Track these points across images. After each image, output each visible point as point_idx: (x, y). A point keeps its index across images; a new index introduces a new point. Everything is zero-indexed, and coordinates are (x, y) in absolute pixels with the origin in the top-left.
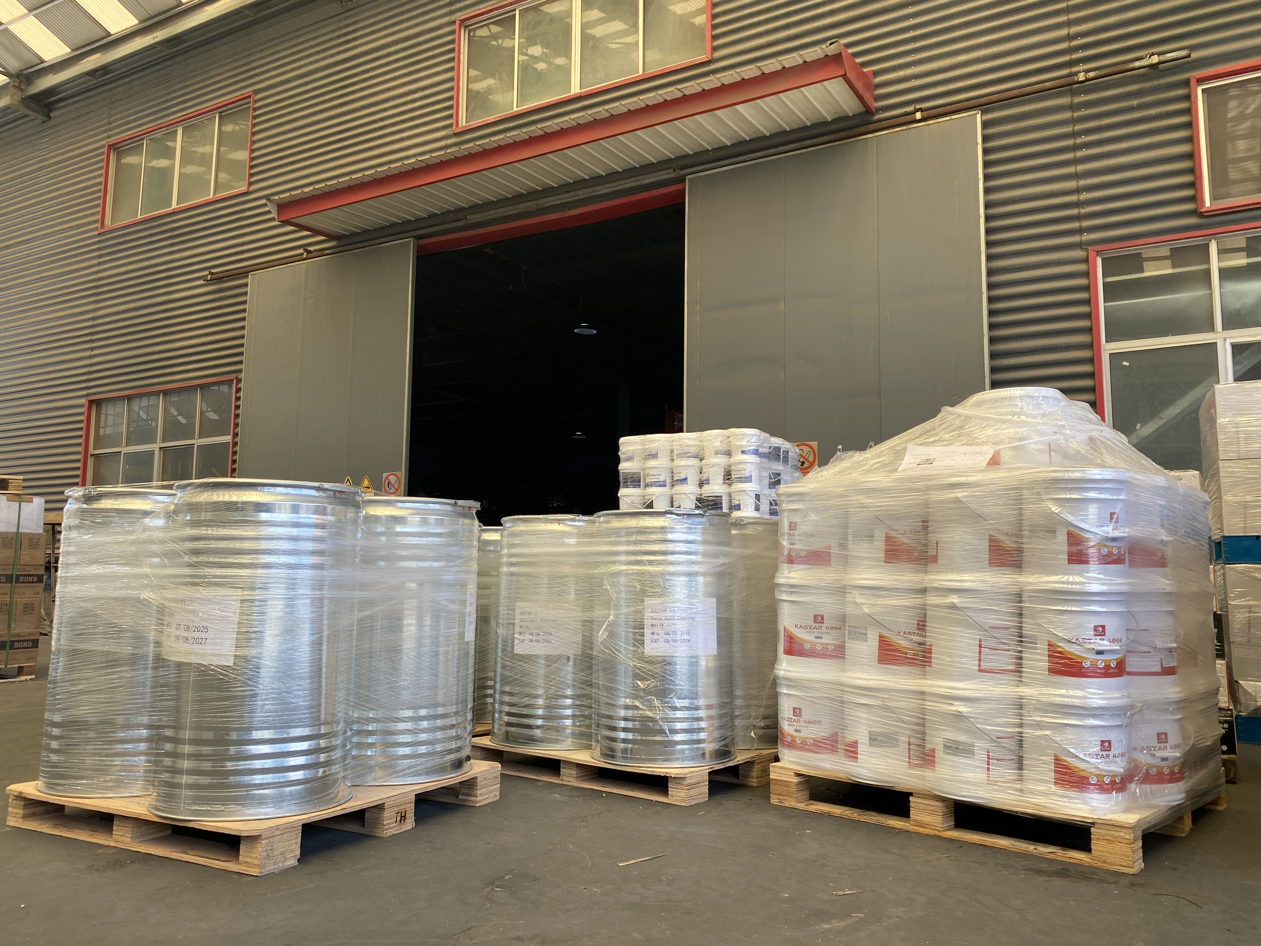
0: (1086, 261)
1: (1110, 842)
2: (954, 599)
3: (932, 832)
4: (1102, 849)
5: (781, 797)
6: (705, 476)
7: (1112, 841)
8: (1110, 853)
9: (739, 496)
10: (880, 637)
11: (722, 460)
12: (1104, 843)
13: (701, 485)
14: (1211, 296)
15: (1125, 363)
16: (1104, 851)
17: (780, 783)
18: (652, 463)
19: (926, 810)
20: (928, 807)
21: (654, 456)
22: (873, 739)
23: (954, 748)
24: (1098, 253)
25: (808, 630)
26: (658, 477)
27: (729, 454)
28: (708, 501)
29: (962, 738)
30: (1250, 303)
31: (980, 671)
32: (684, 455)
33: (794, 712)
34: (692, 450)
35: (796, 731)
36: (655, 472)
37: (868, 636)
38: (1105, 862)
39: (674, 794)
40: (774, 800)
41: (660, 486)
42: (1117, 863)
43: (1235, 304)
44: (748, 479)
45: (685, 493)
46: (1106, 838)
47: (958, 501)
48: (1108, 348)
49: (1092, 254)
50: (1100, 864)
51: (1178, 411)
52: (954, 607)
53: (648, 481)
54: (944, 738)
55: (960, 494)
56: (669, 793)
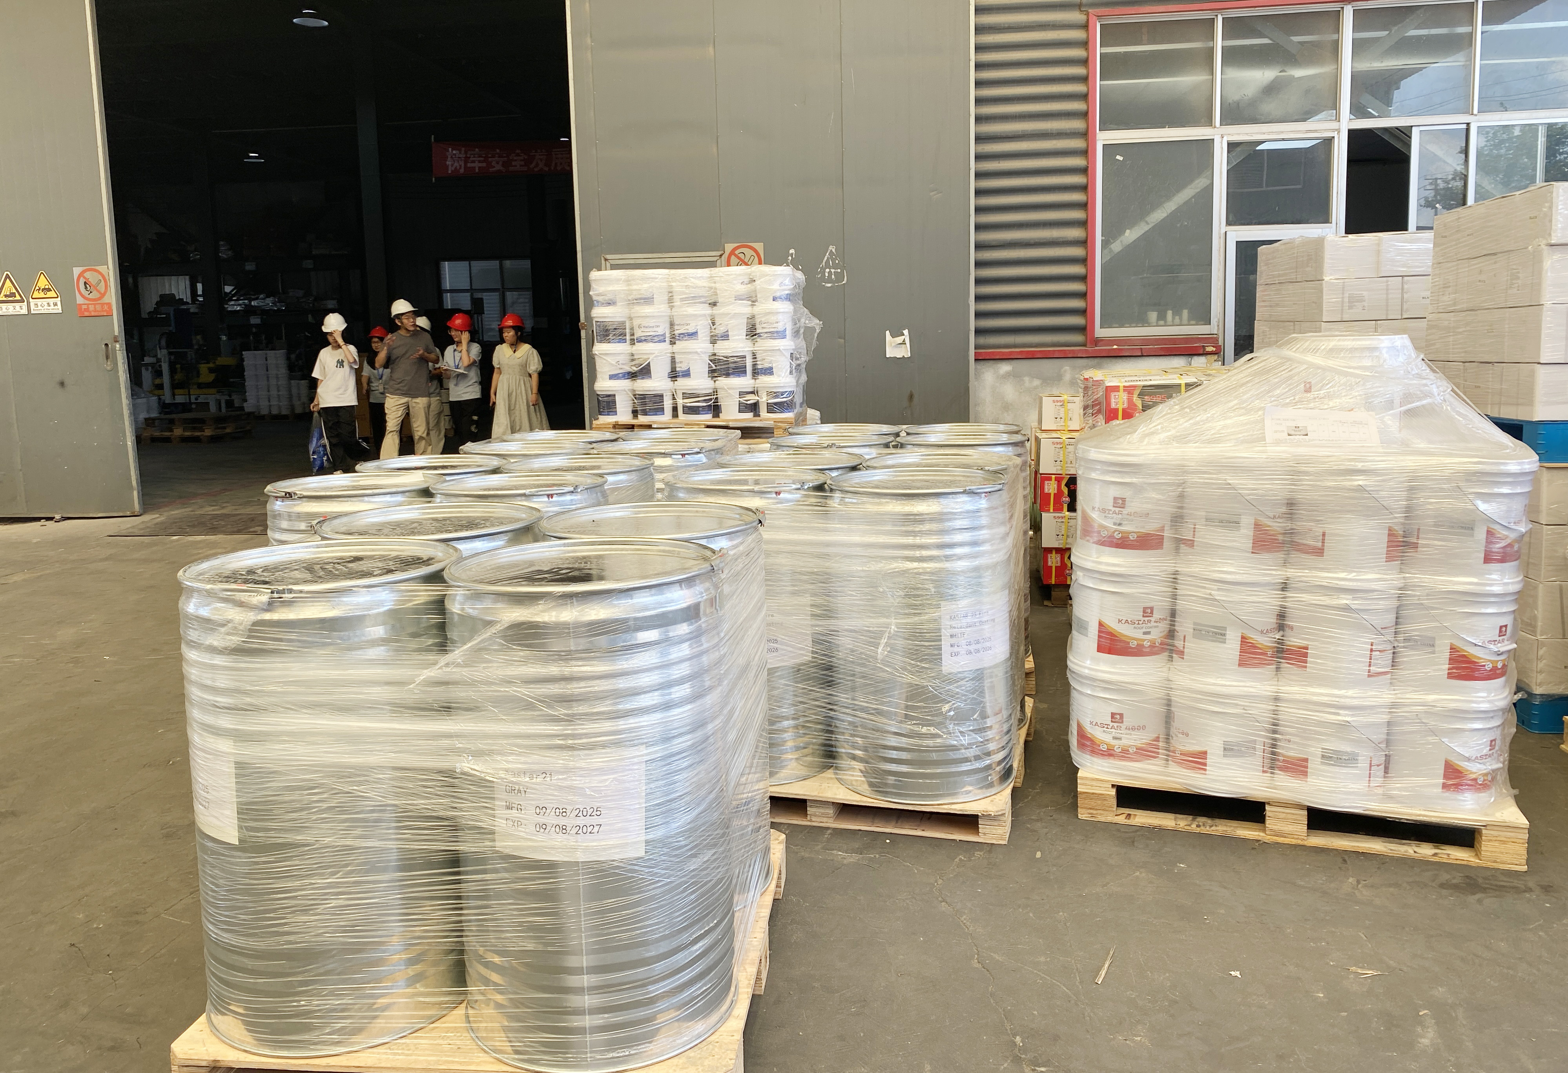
0: (1085, 26)
1: (1504, 842)
2: (1345, 600)
3: (1294, 842)
4: (1494, 850)
5: (1094, 812)
6: (720, 330)
7: (1505, 841)
8: (1502, 853)
9: (771, 356)
10: (1243, 637)
11: (744, 309)
12: (1496, 844)
13: (713, 342)
14: (1212, 82)
15: (1119, 157)
16: (1495, 852)
17: (1092, 796)
18: (647, 310)
19: (1288, 819)
20: (1289, 816)
21: (648, 300)
22: (1228, 750)
23: (1331, 758)
24: (1099, 17)
25: (1136, 625)
26: (655, 329)
27: (753, 300)
28: (727, 362)
29: (1346, 747)
30: (1250, 95)
31: (1369, 676)
32: (693, 299)
33: (1112, 717)
34: (702, 292)
35: (1115, 738)
36: (651, 322)
37: (1227, 637)
38: (1495, 862)
39: (987, 831)
40: (1083, 815)
41: (660, 341)
42: (1509, 862)
43: (1234, 96)
44: (781, 335)
45: (696, 352)
46: (1498, 839)
47: (1361, 489)
48: (1104, 138)
49: (1092, 19)
50: (1489, 864)
51: (1165, 215)
52: (1347, 608)
53: (638, 334)
54: (1323, 749)
55: (1360, 481)
56: (980, 830)
